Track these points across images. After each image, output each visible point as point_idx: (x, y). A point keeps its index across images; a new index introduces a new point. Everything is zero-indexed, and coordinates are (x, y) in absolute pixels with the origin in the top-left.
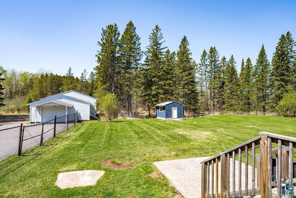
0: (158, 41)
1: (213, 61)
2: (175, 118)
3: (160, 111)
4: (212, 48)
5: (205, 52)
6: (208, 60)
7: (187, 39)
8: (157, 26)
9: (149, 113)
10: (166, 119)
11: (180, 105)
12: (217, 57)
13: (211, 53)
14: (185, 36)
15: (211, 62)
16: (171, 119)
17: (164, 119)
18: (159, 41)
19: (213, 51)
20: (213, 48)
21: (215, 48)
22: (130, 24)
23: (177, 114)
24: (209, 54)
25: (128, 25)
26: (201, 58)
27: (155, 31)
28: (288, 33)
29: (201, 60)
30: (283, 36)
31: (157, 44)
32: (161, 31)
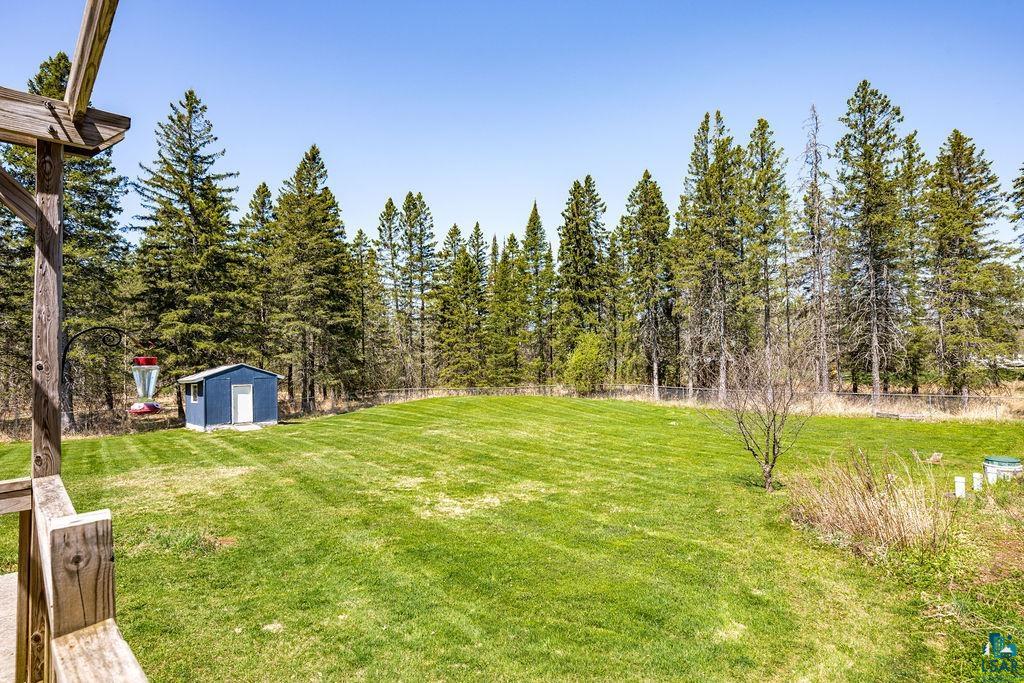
0: (197, 149)
1: (417, 236)
2: (245, 424)
3: (192, 401)
4: (411, 194)
5: (390, 205)
6: (402, 233)
7: (320, 156)
8: (191, 93)
10: (207, 428)
12: (428, 225)
13: (407, 209)
14: (314, 148)
15: (410, 237)
16: (226, 427)
17: (202, 429)
18: (201, 148)
19: (414, 204)
20: (415, 196)
21: (420, 197)
22: (57, 65)
24: (404, 213)
25: (45, 66)
26: (379, 224)
27: (185, 112)
28: (588, 178)
29: (380, 230)
30: (577, 185)
31: (192, 157)
32: (207, 115)
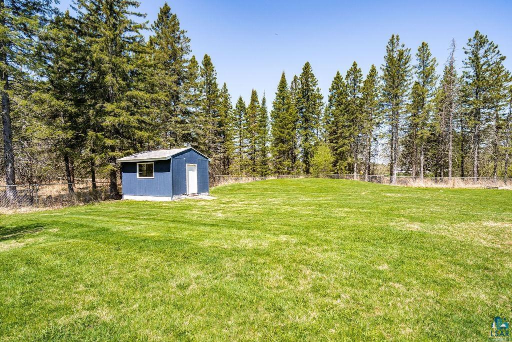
2: (193, 195)
3: (138, 177)
9: (94, 186)
10: (174, 198)
11: (203, 158)
16: (184, 197)
17: (168, 199)
23: (198, 183)
